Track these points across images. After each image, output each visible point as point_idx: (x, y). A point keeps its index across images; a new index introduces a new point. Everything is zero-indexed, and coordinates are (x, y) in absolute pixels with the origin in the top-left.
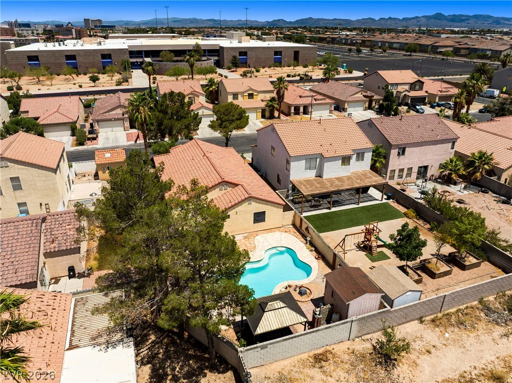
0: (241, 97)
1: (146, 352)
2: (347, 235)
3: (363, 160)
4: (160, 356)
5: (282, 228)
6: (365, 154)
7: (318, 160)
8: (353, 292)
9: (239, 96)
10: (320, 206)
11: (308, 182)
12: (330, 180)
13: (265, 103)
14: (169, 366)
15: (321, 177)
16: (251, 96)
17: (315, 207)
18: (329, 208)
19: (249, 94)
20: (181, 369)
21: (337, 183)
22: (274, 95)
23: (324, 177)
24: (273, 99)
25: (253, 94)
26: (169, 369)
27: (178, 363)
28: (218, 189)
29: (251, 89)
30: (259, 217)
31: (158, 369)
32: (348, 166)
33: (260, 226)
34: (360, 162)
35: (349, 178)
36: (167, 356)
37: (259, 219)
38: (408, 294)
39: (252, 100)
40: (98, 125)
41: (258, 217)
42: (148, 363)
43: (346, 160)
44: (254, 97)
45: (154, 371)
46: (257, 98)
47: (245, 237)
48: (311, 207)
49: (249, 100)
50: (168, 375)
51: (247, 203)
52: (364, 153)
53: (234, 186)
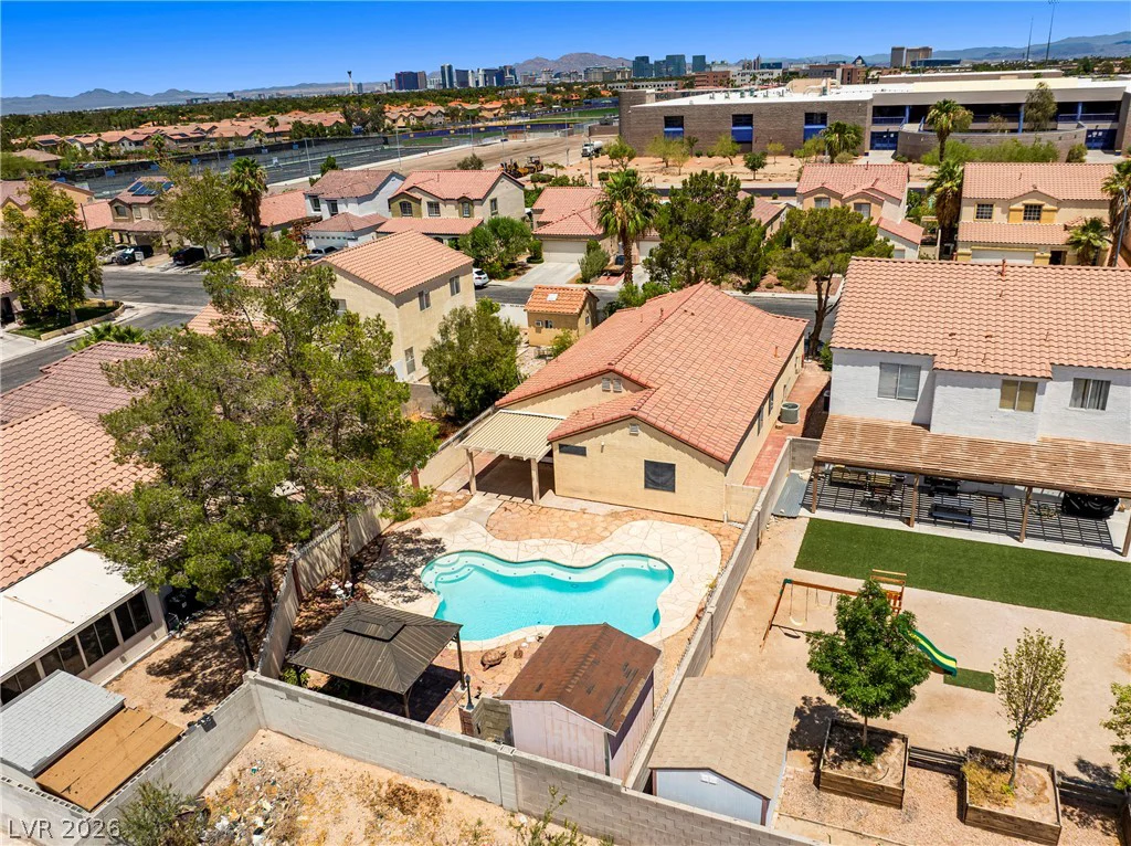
0: (1003, 212)
1: (212, 624)
2: (791, 582)
3: (1103, 408)
4: (218, 639)
5: (719, 525)
6: (1112, 387)
7: (924, 375)
9: (997, 211)
10: (893, 508)
12: (947, 443)
13: (1067, 235)
14: (207, 660)
15: (927, 426)
16: (1033, 212)
17: (878, 507)
18: (908, 521)
19: (1026, 206)
20: (212, 674)
22: (1104, 215)
23: (934, 430)
24: (1095, 225)
25: (1040, 206)
26: (200, 664)
27: (222, 663)
28: (599, 387)
29: (1035, 193)
30: (659, 476)
31: (190, 656)
32: (1028, 415)
33: (659, 498)
34: (1090, 415)
35: (1023, 450)
36: (224, 647)
37: (659, 481)
39: (1036, 223)
40: (638, 248)
41: (654, 473)
42: (192, 640)
43: (1020, 390)
44: (1044, 215)
45: (185, 653)
46: (1052, 220)
47: (615, 515)
49: (1027, 223)
50: (188, 670)
51: (627, 430)
52: (1108, 383)
53: (637, 387)
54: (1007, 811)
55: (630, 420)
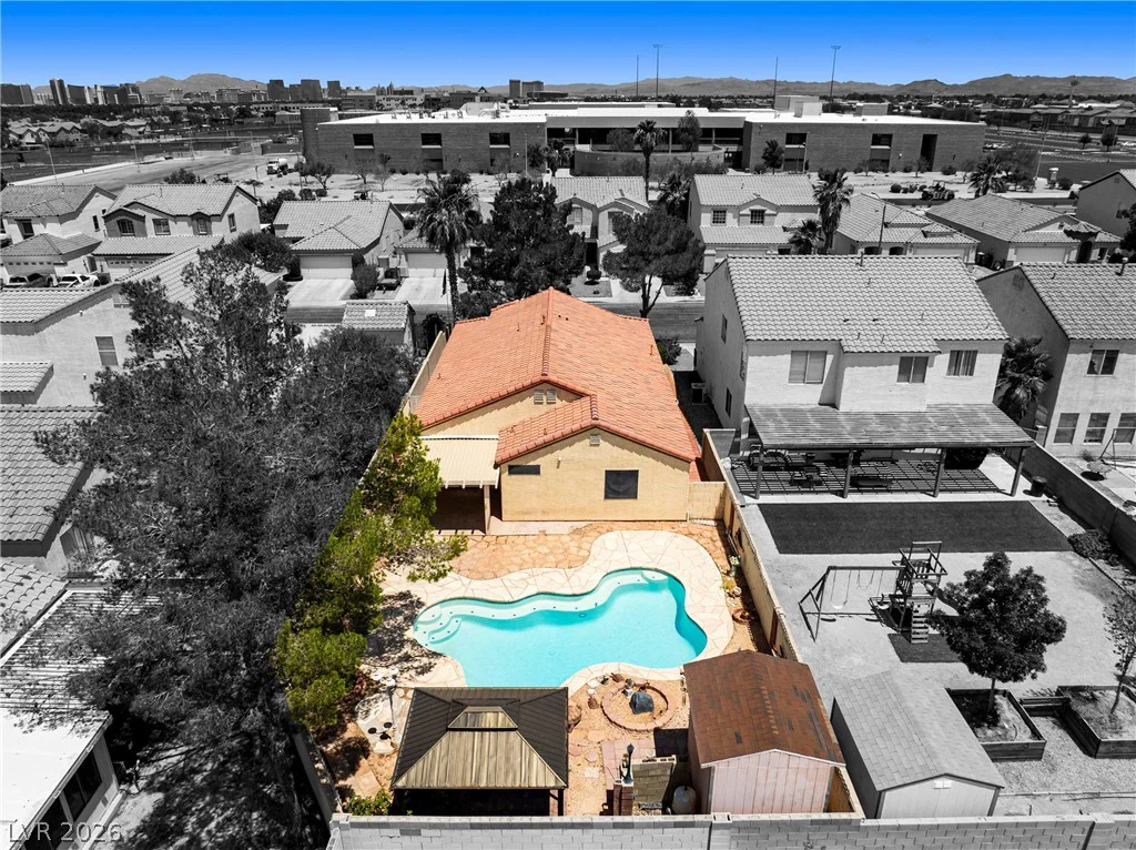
0: (734, 217)
1: (174, 760)
2: (835, 568)
3: (971, 374)
4: (198, 778)
5: (683, 524)
6: (979, 356)
7: (830, 358)
8: (737, 735)
9: (729, 216)
10: (819, 483)
11: (794, 415)
12: (859, 419)
13: (790, 235)
14: (201, 810)
15: (834, 405)
16: (758, 217)
17: (808, 485)
18: (841, 494)
19: (752, 211)
20: (220, 827)
21: (875, 426)
22: (816, 217)
23: (843, 408)
24: (810, 226)
25: (763, 211)
26: (193, 819)
27: (225, 809)
28: (529, 401)
29: (759, 200)
30: (621, 484)
31: (171, 813)
32: (918, 385)
33: (622, 507)
34: (961, 381)
35: (918, 417)
36: (213, 786)
37: (621, 490)
38: (939, 783)
39: (760, 226)
40: (407, 260)
41: (616, 483)
42: (159, 790)
43: (913, 367)
44: (767, 219)
45: (161, 811)
46: (773, 224)
47: (577, 531)
48: (793, 482)
49: (754, 226)
50: (181, 833)
51: (587, 441)
52: (976, 352)
53: (571, 396)
54: (1126, 737)
55: (594, 430)
